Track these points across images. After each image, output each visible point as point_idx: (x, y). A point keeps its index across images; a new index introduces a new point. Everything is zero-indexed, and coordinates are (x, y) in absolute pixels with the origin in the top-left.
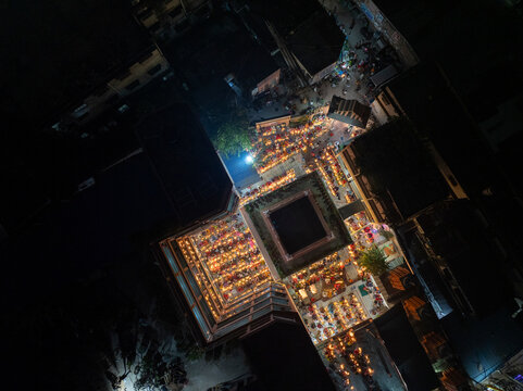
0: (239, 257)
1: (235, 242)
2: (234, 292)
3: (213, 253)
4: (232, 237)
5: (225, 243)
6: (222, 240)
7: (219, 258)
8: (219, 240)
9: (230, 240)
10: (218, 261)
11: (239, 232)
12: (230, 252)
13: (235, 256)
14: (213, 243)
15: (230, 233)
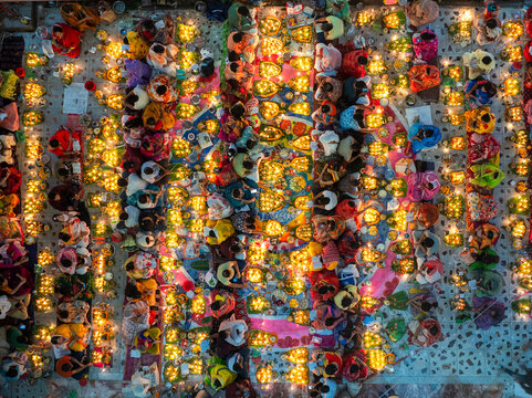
1: (345, 245)
2: (74, 101)
4: (381, 238)
5: (371, 183)
6: (396, 176)
7: (301, 108)
8: (399, 157)
9: (370, 216)
10: (285, 94)
11: (388, 293)
12: (303, 184)
13: (267, 204)
14: (400, 117)
15: (411, 244)
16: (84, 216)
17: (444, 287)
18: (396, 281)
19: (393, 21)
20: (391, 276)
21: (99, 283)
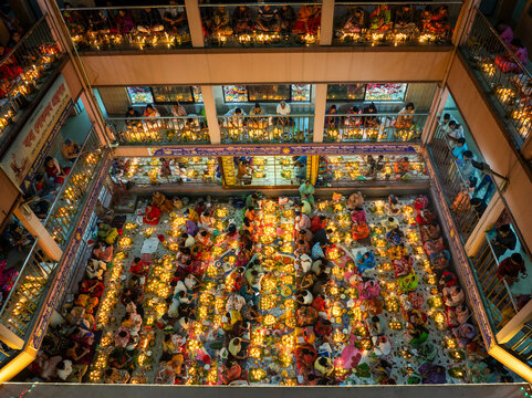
0: (252, 314)
2: (149, 247)
3: (314, 235)
4: (345, 325)
5: (334, 291)
6: (350, 286)
7: (288, 249)
8: (351, 275)
9: (336, 311)
10: (277, 242)
11: (354, 364)
12: (290, 292)
13: (266, 304)
14: (349, 254)
15: (366, 329)
16: (140, 311)
17: (395, 359)
18: (359, 356)
19: (339, 207)
20: (356, 352)
21: (141, 359)
